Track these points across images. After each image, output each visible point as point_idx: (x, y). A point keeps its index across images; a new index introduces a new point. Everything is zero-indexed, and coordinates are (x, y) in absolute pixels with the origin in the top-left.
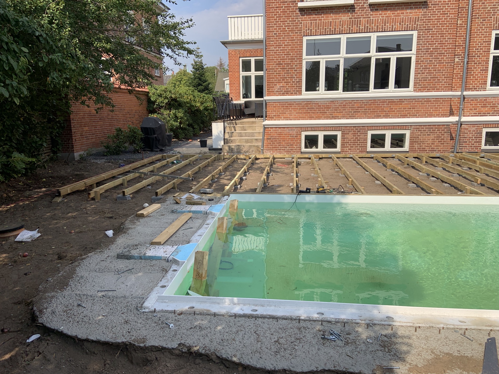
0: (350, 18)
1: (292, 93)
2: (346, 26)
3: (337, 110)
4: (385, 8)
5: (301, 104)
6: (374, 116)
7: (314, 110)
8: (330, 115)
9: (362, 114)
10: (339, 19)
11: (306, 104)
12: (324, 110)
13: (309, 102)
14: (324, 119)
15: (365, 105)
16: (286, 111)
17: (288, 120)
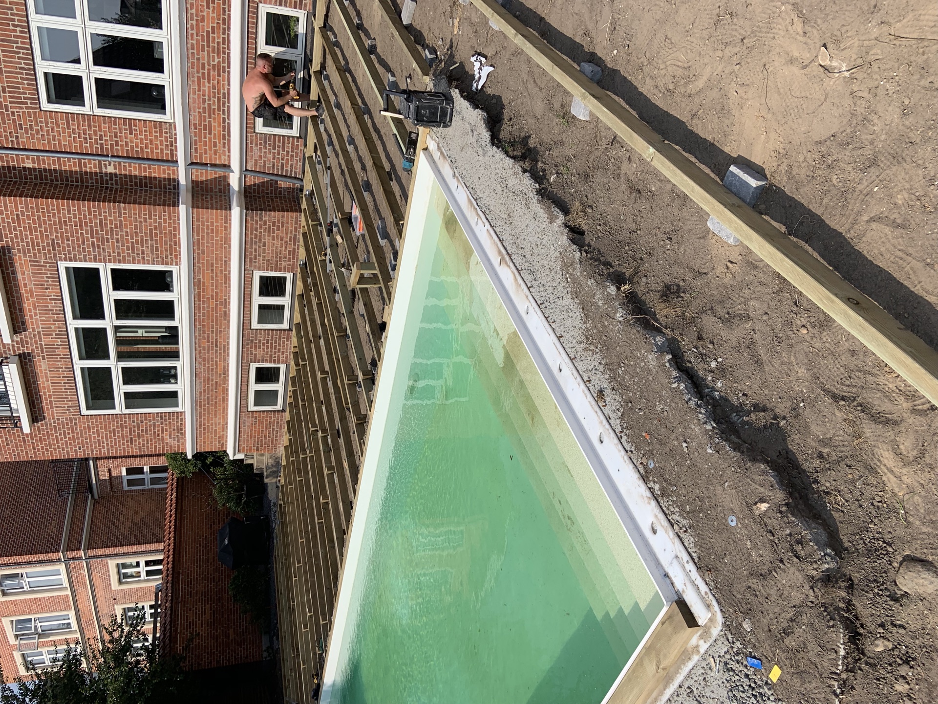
0: (43, 358)
1: (181, 424)
2: (59, 363)
3: (212, 369)
4: (18, 311)
5: (200, 413)
6: (225, 320)
7: (212, 396)
8: (220, 376)
9: (220, 337)
10: (46, 373)
11: (200, 406)
12: (212, 385)
13: (198, 404)
14: (228, 384)
15: (204, 333)
16: (212, 429)
17: (227, 427)
